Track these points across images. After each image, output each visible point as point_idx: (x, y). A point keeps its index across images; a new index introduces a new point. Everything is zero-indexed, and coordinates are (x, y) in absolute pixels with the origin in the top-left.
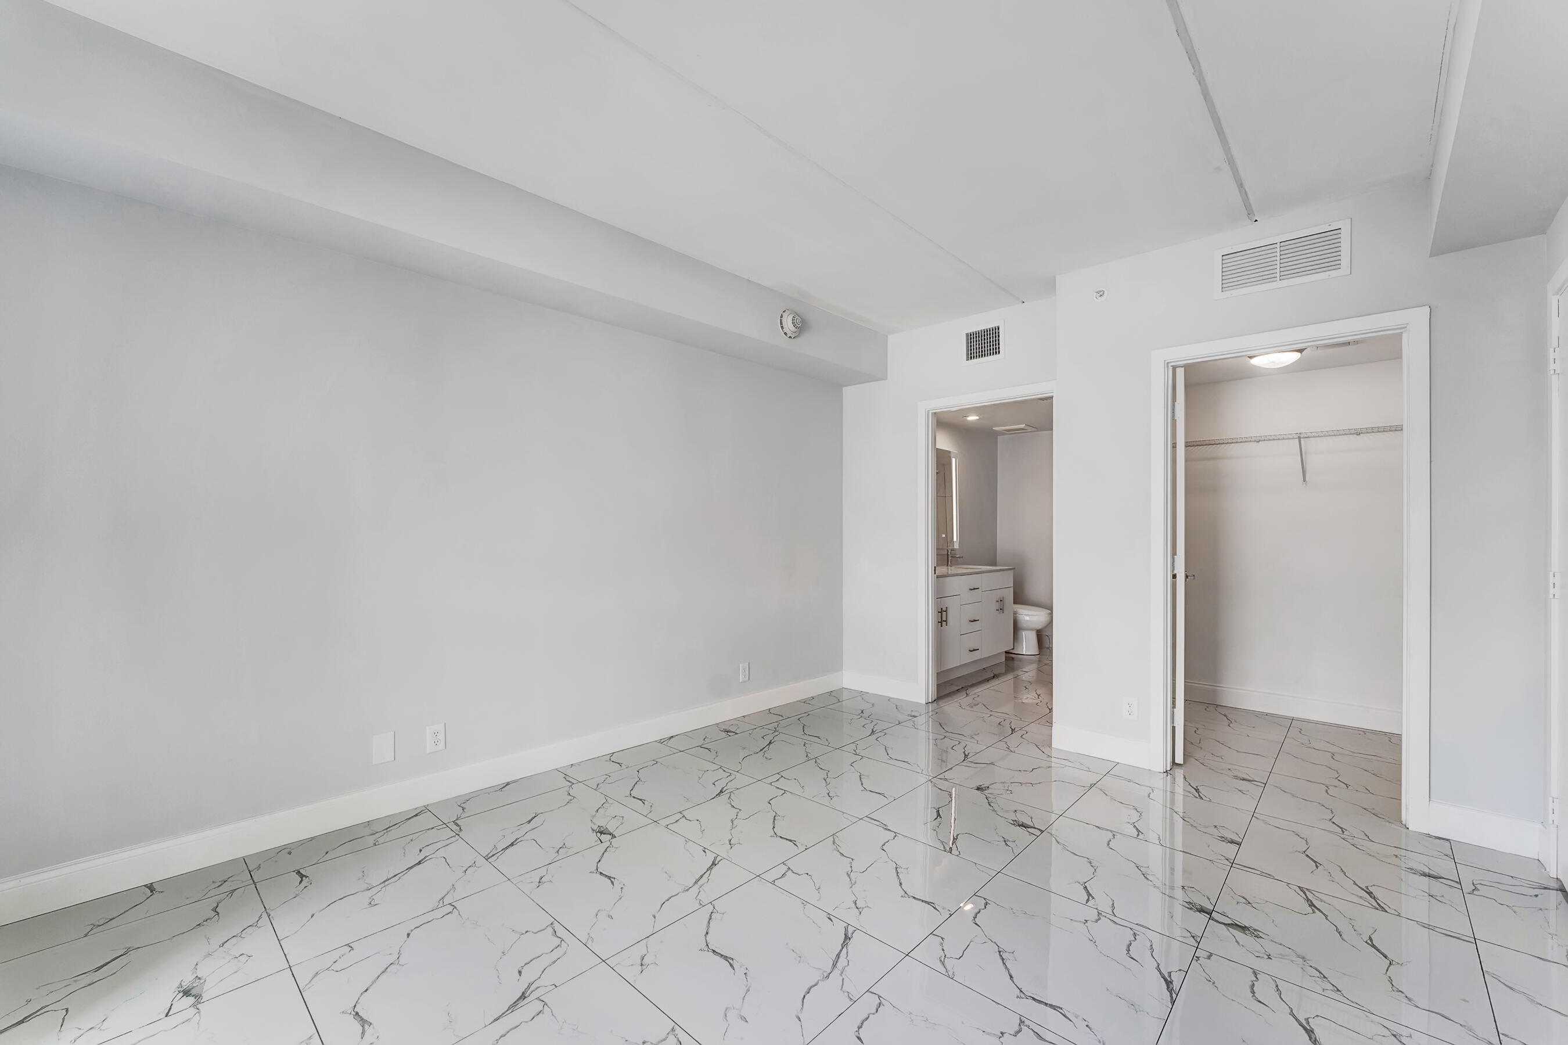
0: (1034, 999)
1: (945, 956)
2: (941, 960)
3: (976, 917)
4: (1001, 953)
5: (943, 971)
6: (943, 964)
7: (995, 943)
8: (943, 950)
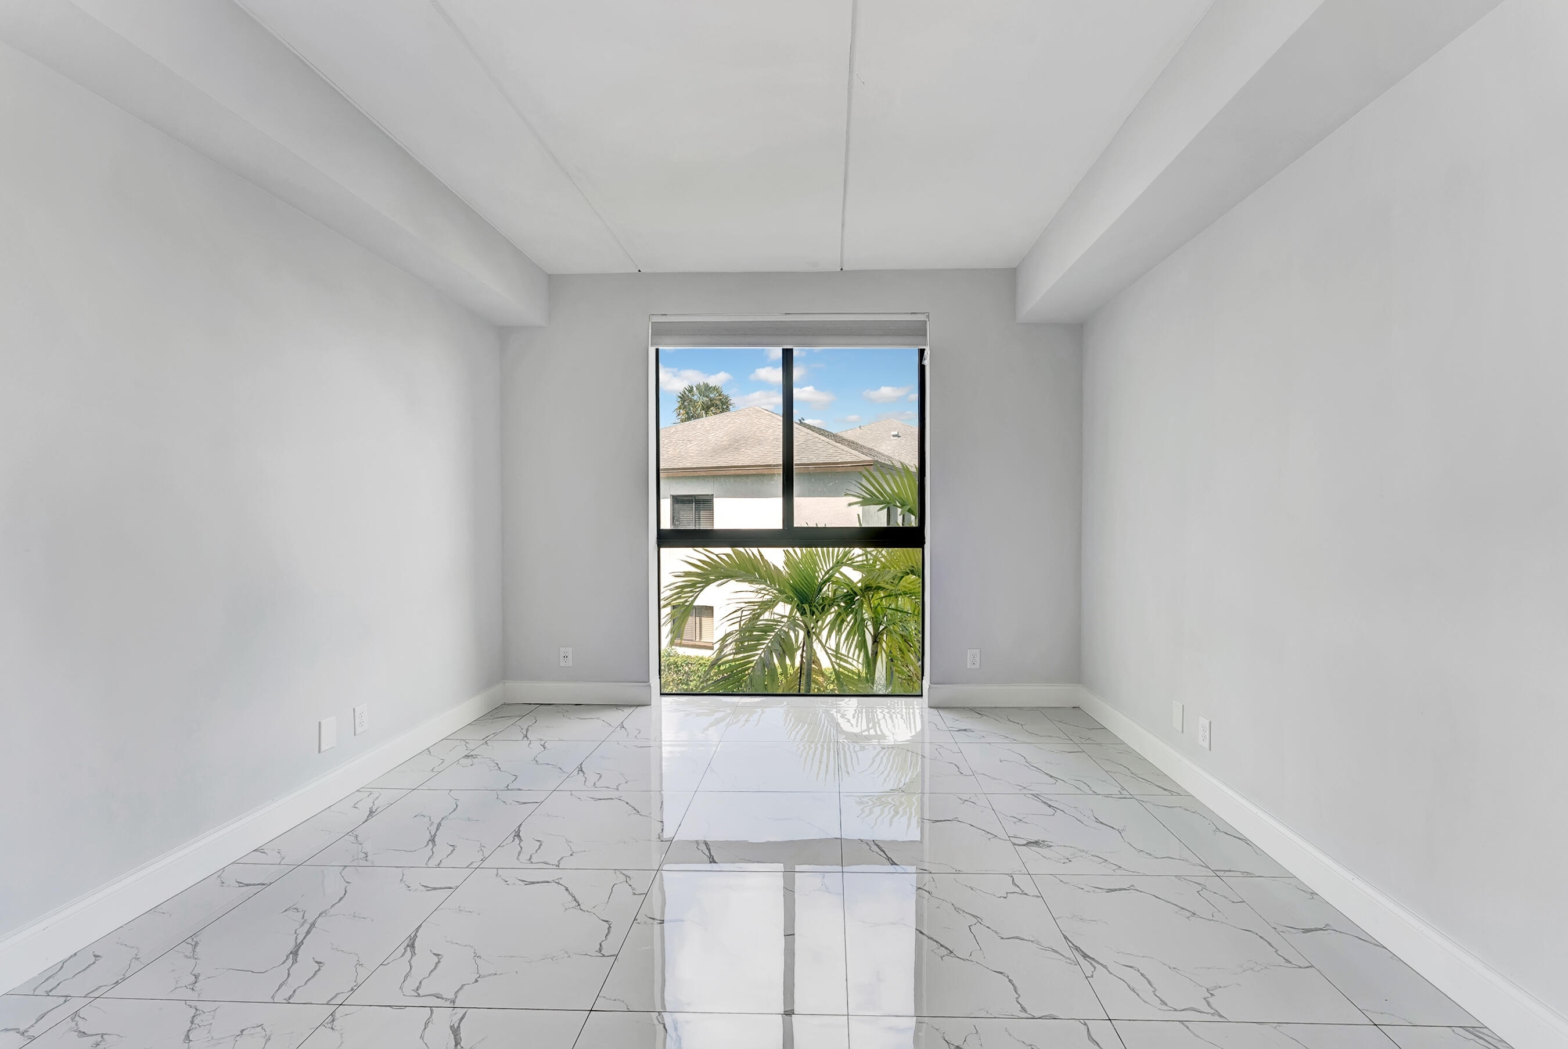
0: (548, 882)
1: (627, 882)
2: (629, 877)
3: (608, 928)
4: (577, 904)
5: (623, 871)
6: (626, 876)
7: (584, 911)
8: (630, 885)
